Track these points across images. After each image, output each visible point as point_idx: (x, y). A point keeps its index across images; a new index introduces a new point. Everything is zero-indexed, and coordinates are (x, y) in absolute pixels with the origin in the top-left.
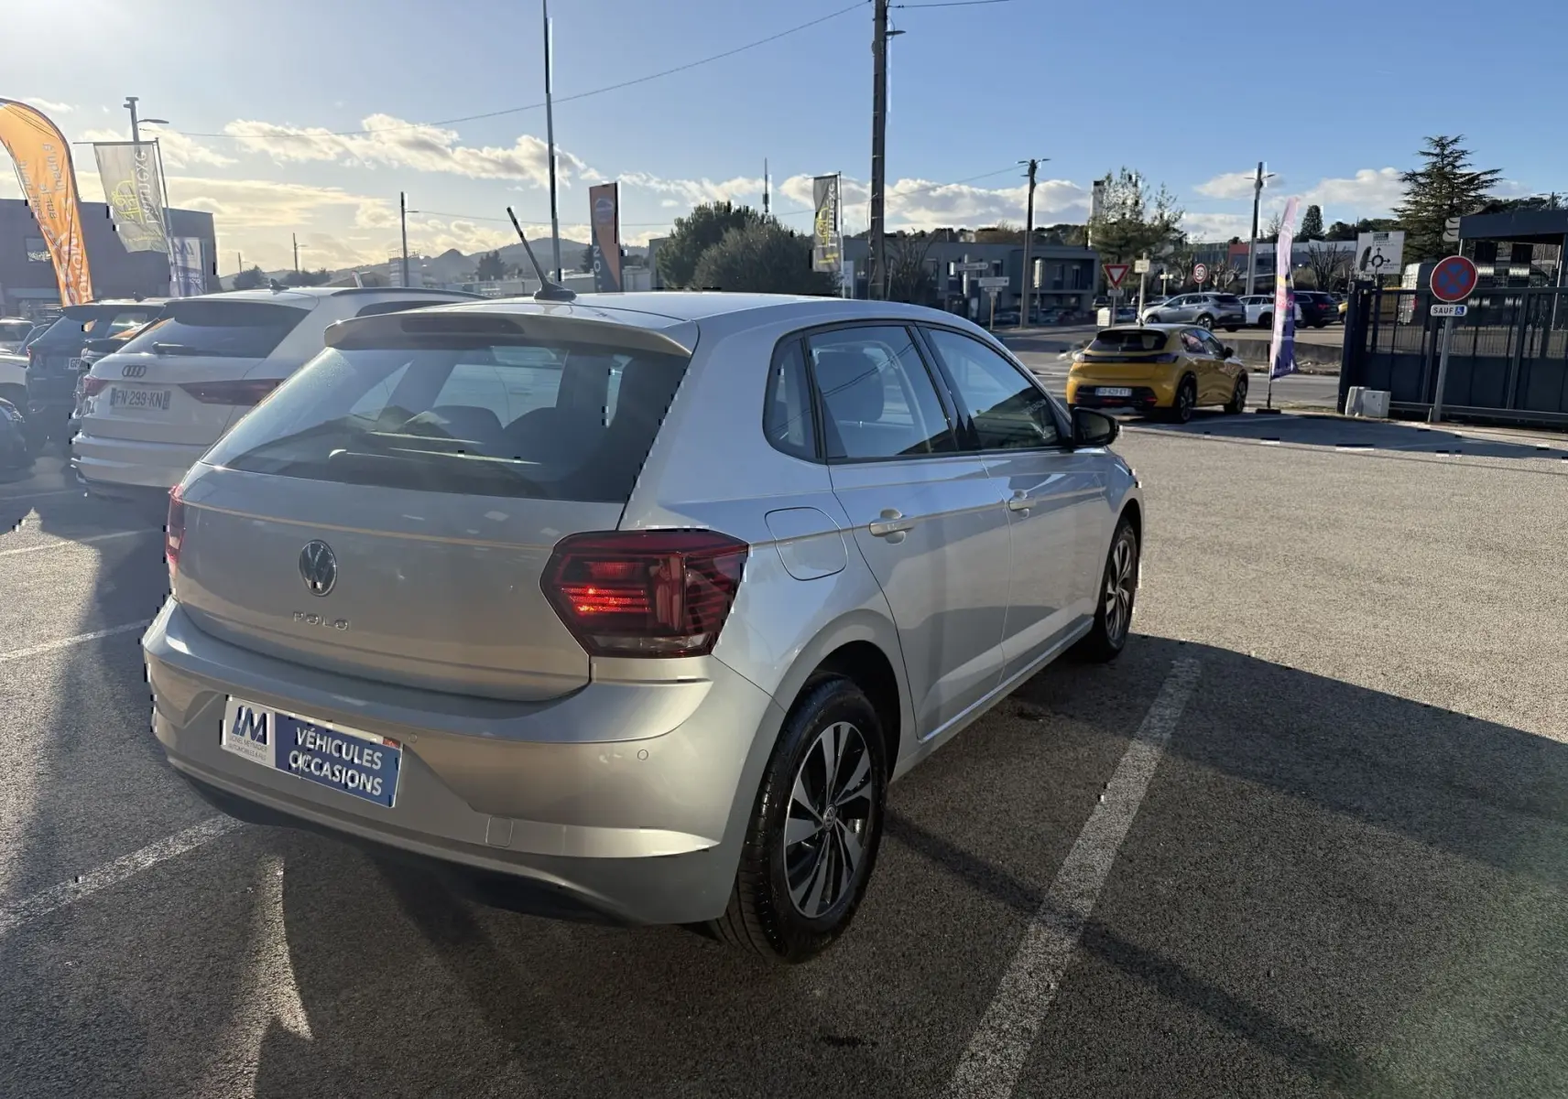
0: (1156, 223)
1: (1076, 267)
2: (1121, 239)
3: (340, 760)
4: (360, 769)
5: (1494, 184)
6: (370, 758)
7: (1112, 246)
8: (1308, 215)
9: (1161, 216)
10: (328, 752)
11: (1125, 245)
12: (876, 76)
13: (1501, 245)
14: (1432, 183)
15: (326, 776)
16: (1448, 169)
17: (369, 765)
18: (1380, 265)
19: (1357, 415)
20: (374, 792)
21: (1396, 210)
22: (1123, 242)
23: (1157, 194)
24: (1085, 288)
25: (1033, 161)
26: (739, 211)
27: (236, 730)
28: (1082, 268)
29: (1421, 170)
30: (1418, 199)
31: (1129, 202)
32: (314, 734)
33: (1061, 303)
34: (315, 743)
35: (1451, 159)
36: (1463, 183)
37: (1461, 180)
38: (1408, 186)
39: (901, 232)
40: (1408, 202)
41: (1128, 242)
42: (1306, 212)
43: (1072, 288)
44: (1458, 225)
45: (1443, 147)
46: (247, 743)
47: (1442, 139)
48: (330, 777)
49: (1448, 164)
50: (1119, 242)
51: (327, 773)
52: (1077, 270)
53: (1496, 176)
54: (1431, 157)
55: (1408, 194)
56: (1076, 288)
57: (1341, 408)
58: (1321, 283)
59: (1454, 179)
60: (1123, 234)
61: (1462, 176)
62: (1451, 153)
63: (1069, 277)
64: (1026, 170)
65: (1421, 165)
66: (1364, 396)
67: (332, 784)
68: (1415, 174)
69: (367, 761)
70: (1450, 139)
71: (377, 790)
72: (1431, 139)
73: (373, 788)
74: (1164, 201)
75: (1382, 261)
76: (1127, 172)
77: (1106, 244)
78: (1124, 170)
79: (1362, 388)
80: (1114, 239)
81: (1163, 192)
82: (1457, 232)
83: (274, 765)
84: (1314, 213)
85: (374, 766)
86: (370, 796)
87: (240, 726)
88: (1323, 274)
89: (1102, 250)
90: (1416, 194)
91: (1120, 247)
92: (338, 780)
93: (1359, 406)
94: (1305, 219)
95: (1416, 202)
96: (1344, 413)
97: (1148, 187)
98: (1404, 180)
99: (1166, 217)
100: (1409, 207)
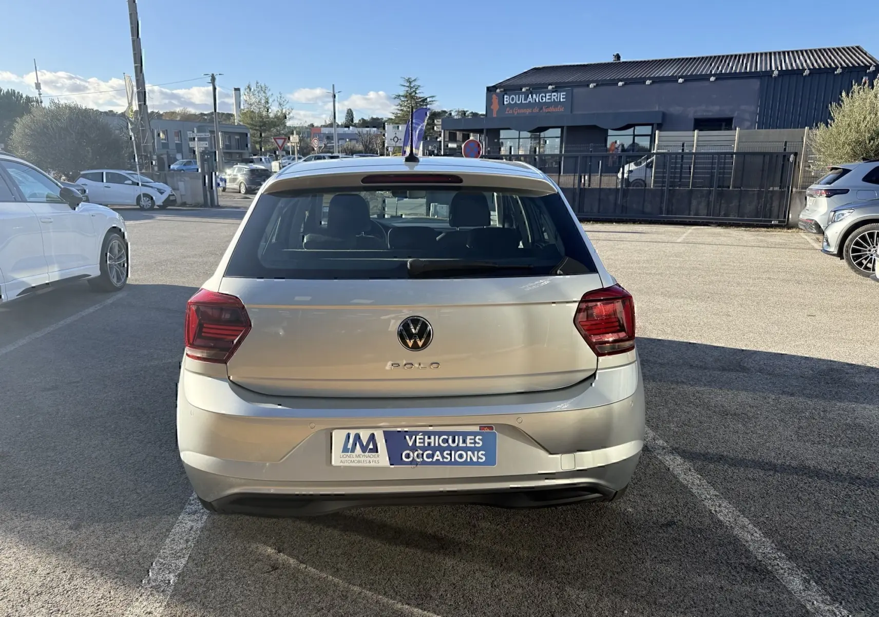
0: (279, 114)
1: (237, 137)
2: (260, 122)
3: (450, 448)
4: (466, 449)
5: (434, 103)
6: (473, 441)
7: (256, 126)
8: (347, 113)
9: (282, 111)
10: (437, 445)
11: (263, 126)
12: (131, 15)
13: (458, 133)
14: (408, 100)
15: (438, 460)
16: (413, 94)
17: (473, 445)
18: (397, 141)
19: (436, 217)
20: (480, 460)
21: (393, 113)
22: (262, 124)
23: (278, 98)
24: (244, 149)
25: (213, 75)
26: (8, 92)
27: (345, 450)
28: (240, 138)
29: (402, 93)
30: (402, 108)
31: (263, 101)
32: (422, 437)
33: (232, 158)
34: (424, 442)
35: (414, 89)
36: (420, 102)
37: (420, 100)
38: (398, 101)
39: (111, 111)
40: (398, 110)
41: (264, 124)
42: (346, 112)
43: (236, 149)
44: (440, 123)
45: (410, 83)
46: (359, 456)
47: (409, 79)
48: (441, 460)
49: (413, 92)
50: (259, 124)
51: (438, 458)
52: (238, 139)
53: (434, 99)
54: (405, 87)
55: (398, 105)
56: (239, 149)
57: (428, 214)
58: (365, 150)
59: (417, 99)
60: (261, 120)
61: (420, 98)
62: (414, 86)
63: (234, 143)
64: (209, 79)
65: (402, 91)
66: (438, 208)
67: (444, 463)
68: (399, 96)
69: (471, 443)
70: (413, 79)
71: (482, 459)
72: (404, 78)
73: (478, 458)
74: (282, 103)
75: (398, 139)
76: (259, 84)
77: (252, 125)
78: (257, 83)
79: (436, 204)
80: (256, 122)
81: (281, 97)
82: (440, 126)
83: (389, 464)
84: (350, 113)
85: (477, 445)
86: (478, 463)
87: (350, 446)
88: (366, 145)
89: (251, 128)
90: (401, 106)
91: (260, 127)
92: (449, 459)
93: (436, 213)
94: (346, 116)
95: (402, 110)
96: (429, 216)
97: (272, 94)
98: (395, 98)
99: (284, 112)
100: (399, 112)
